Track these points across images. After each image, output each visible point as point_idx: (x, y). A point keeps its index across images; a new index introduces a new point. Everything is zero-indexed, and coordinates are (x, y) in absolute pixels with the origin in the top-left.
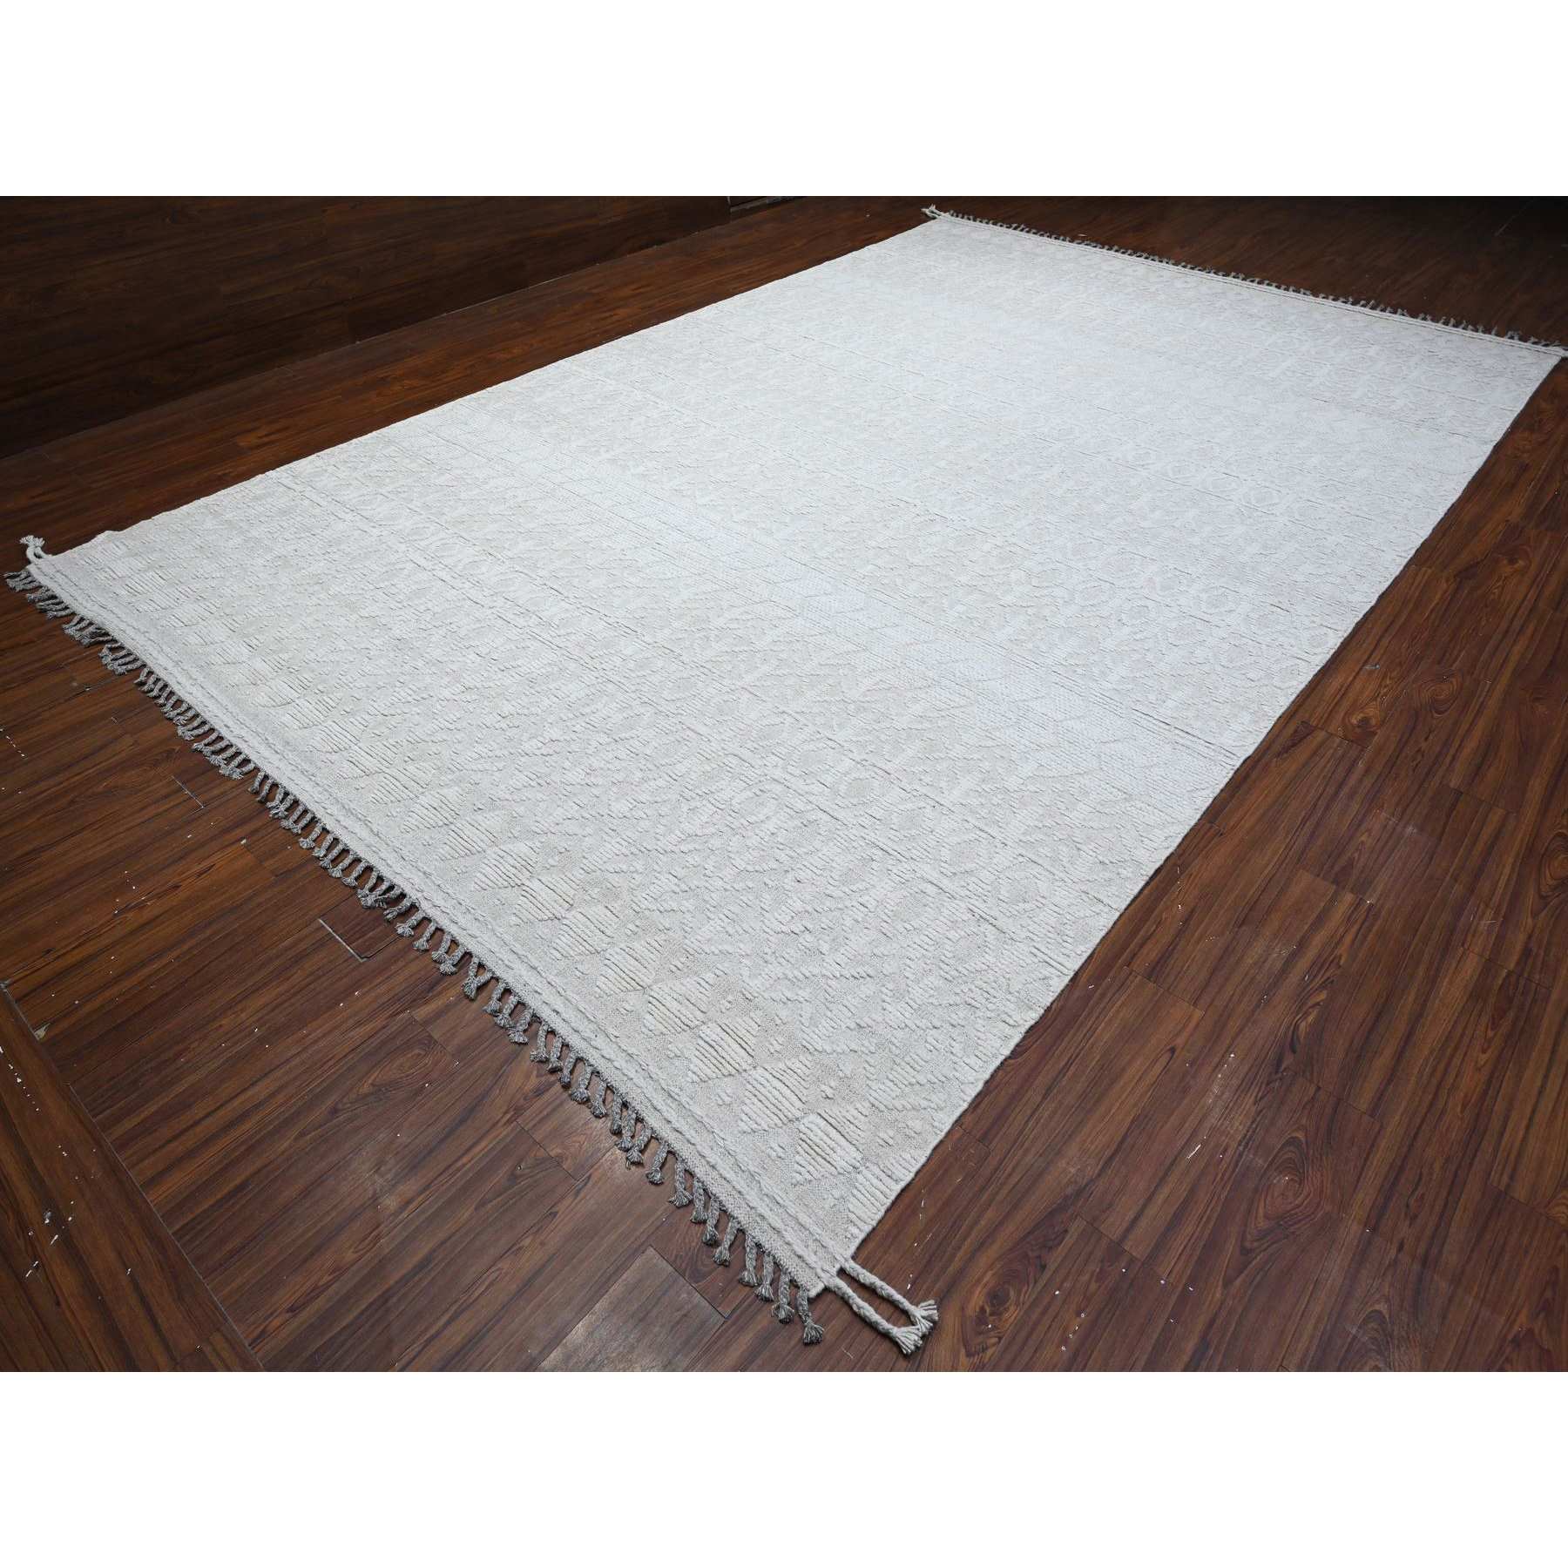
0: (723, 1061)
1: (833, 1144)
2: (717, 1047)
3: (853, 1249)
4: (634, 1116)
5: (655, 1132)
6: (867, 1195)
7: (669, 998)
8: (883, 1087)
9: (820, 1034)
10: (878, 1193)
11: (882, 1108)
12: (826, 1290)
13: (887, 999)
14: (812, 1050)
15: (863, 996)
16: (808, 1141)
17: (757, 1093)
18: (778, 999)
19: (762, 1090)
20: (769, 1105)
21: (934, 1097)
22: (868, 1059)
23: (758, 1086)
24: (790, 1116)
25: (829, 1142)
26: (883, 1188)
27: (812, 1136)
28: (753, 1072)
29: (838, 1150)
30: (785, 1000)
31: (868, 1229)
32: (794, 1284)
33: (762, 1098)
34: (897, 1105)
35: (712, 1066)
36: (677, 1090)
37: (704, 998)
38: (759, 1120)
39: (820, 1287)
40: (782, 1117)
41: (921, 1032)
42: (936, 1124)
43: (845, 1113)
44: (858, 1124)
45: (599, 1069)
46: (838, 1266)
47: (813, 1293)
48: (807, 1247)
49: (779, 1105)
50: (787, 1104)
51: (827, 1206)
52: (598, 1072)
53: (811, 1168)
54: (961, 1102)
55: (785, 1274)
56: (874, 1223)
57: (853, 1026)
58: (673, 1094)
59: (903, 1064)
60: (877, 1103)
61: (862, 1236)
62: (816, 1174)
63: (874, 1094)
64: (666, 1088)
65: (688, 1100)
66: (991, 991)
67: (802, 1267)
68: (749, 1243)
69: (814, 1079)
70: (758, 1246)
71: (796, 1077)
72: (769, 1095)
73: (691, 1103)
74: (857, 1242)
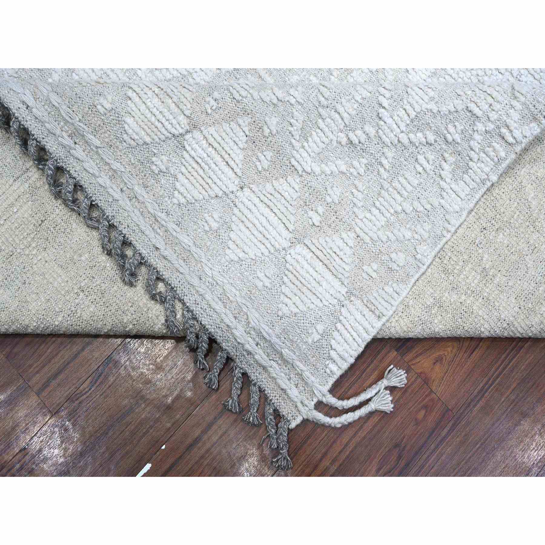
0: (210, 181)
1: (318, 278)
2: (203, 164)
3: (331, 381)
4: (121, 238)
5: (143, 258)
6: (350, 330)
7: (150, 93)
8: (368, 215)
9: (309, 150)
10: (360, 328)
11: (367, 239)
12: (305, 422)
13: (385, 103)
14: (300, 169)
15: (358, 98)
16: (295, 272)
17: (244, 219)
18: (267, 99)
19: (249, 216)
20: (256, 233)
21: (419, 229)
22: (356, 182)
23: (246, 212)
24: (277, 246)
25: (315, 274)
26: (366, 324)
27: (298, 268)
28: (239, 194)
29: (324, 284)
30: (275, 101)
31: (345, 366)
32: (277, 415)
33: (250, 225)
34: (381, 236)
35: (197, 185)
36: (163, 215)
37: (188, 95)
38: (246, 249)
39: (299, 420)
40: (269, 246)
41: (412, 149)
42: (419, 256)
43: (331, 244)
44: (343, 257)
45: (82, 183)
46: (315, 400)
47: (293, 425)
48: (289, 379)
49: (266, 233)
50: (274, 233)
51: (310, 341)
52: (81, 186)
53: (296, 299)
54: (445, 233)
55: (269, 404)
56: (352, 360)
57: (344, 141)
58: (159, 219)
59: (390, 189)
60: (362, 234)
61: (338, 373)
62: (301, 307)
63: (360, 224)
64: (152, 212)
65: (175, 227)
66: (495, 94)
67: (284, 399)
68: (237, 373)
69: (302, 203)
70: (245, 375)
71: (283, 201)
72: (256, 222)
73: (178, 229)
74: (336, 377)
